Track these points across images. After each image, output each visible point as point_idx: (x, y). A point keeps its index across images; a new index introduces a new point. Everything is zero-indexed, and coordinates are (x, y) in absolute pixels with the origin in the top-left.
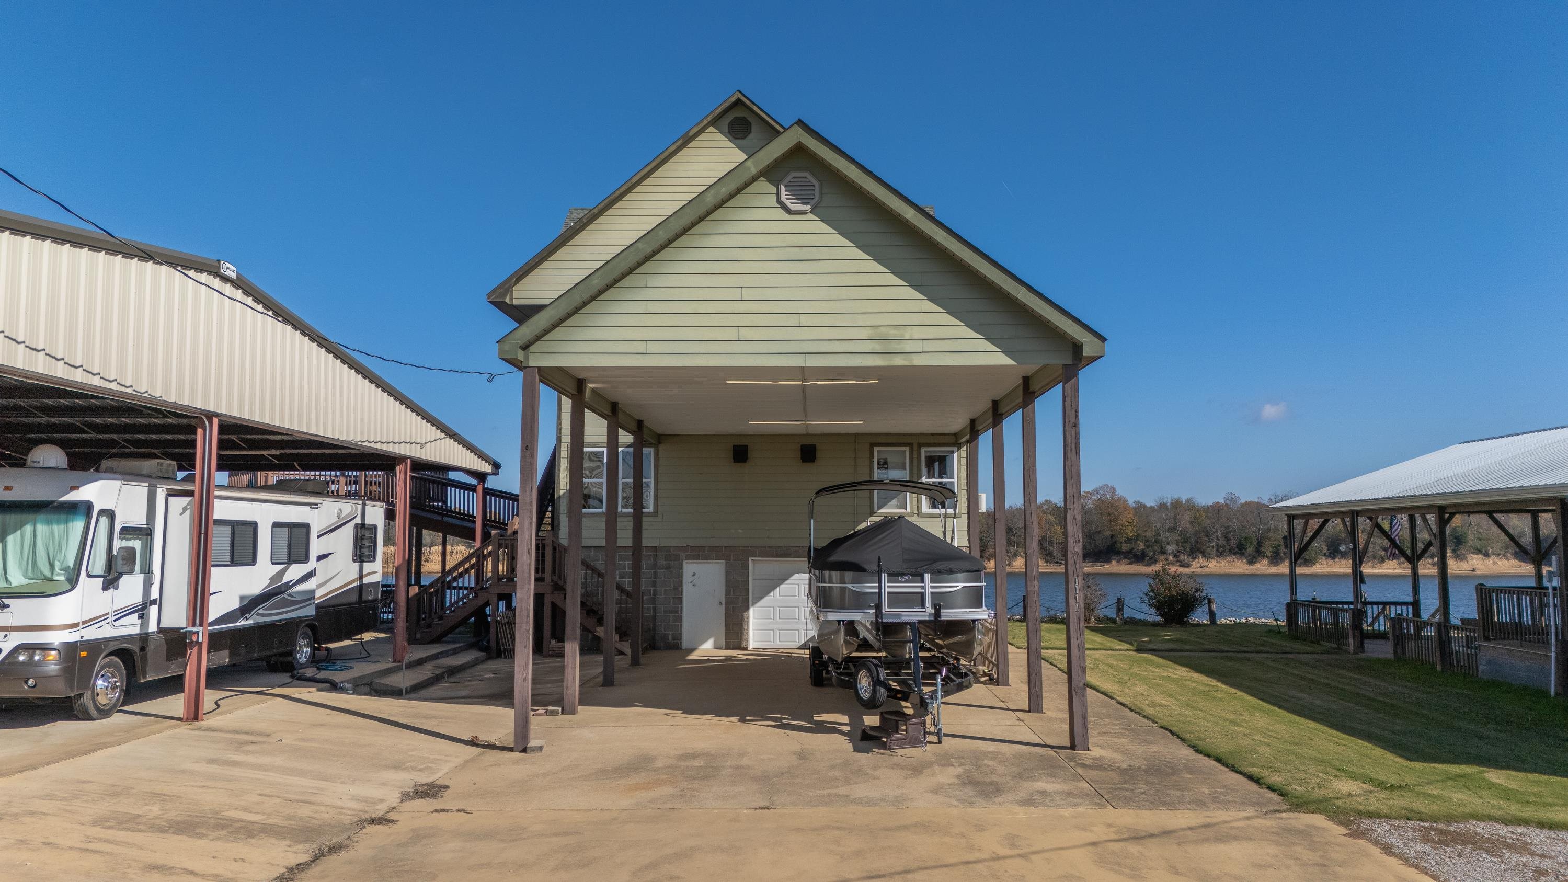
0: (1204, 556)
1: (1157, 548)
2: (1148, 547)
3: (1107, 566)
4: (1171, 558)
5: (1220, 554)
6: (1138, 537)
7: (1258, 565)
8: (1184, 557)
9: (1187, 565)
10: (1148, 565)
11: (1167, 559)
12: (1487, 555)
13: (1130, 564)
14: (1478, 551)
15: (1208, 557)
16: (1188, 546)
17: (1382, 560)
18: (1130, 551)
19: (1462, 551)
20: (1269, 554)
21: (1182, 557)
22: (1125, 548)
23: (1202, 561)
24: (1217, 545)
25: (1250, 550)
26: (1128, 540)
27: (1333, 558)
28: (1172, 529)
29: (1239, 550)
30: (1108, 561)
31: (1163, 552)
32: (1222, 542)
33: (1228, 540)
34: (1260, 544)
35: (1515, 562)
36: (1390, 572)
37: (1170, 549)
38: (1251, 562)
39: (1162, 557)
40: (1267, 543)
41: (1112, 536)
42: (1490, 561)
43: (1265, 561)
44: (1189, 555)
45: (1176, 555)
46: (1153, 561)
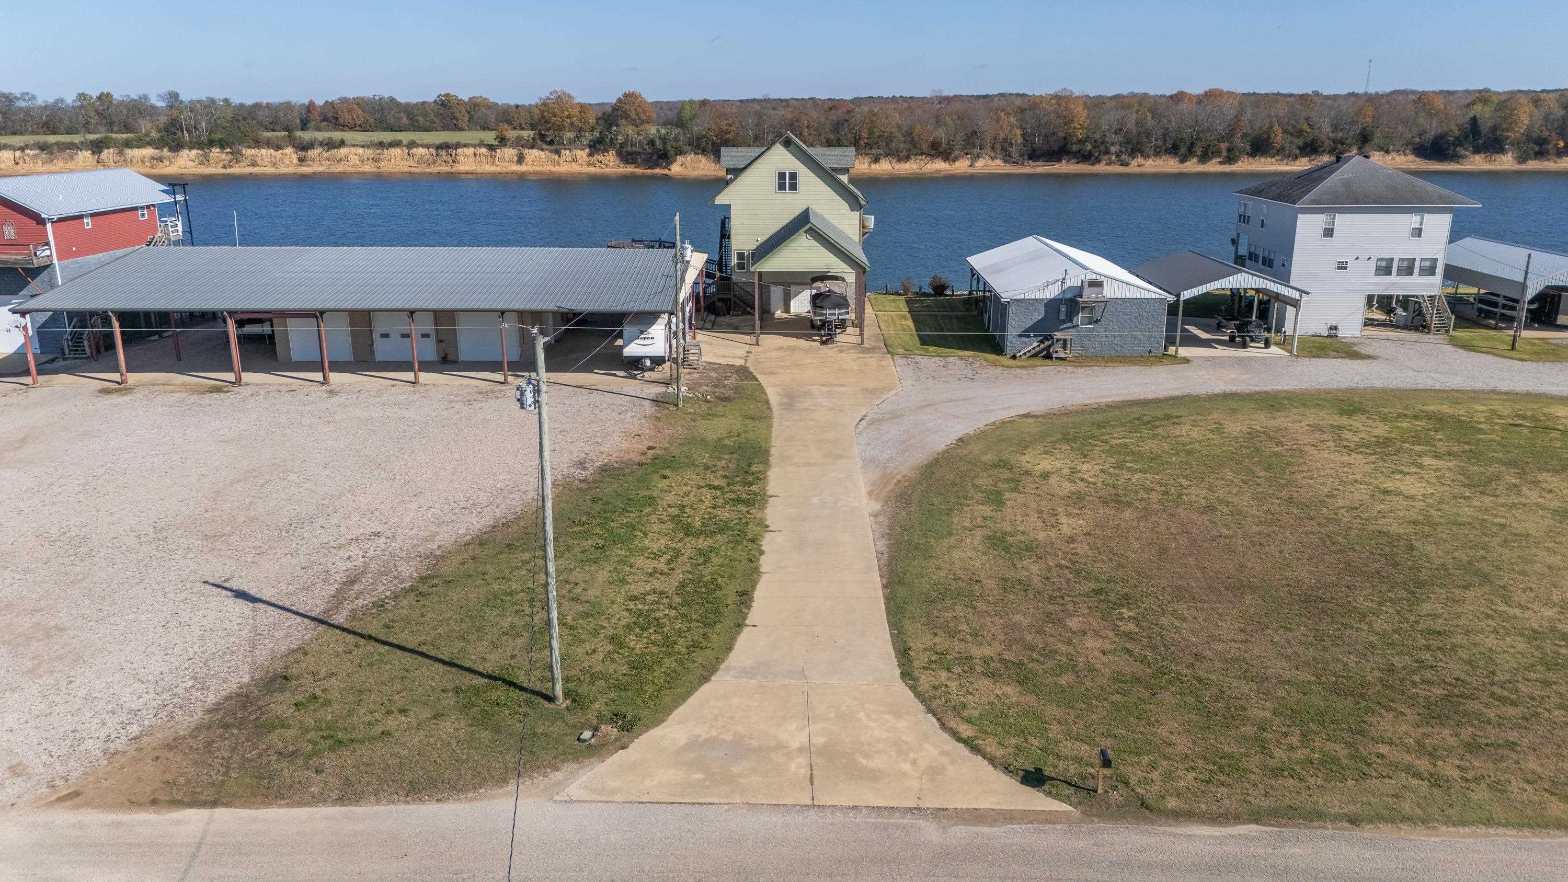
0: (1142, 155)
1: (1102, 148)
2: (1095, 147)
3: (1057, 166)
4: (1114, 158)
5: (1157, 154)
6: (1086, 139)
7: (1188, 163)
8: (1125, 157)
9: (1126, 164)
10: (1093, 164)
11: (1110, 159)
12: (1387, 152)
13: (1078, 163)
14: (1381, 149)
15: (1145, 156)
16: (1130, 146)
17: (1296, 158)
18: (1079, 152)
19: (1367, 148)
20: (1199, 153)
21: (1124, 157)
22: (1075, 148)
23: (1140, 160)
24: (1156, 146)
25: (1183, 150)
26: (1077, 141)
27: (1254, 157)
28: (1118, 131)
29: (1173, 150)
30: (1059, 160)
31: (1107, 152)
32: (1160, 143)
33: (1165, 140)
34: (1192, 144)
35: (1411, 158)
37: (1113, 149)
38: (1182, 161)
39: (1105, 157)
40: (1199, 144)
41: (1065, 138)
42: (1389, 158)
43: (1195, 160)
44: (1130, 155)
45: (1118, 156)
46: (1098, 161)
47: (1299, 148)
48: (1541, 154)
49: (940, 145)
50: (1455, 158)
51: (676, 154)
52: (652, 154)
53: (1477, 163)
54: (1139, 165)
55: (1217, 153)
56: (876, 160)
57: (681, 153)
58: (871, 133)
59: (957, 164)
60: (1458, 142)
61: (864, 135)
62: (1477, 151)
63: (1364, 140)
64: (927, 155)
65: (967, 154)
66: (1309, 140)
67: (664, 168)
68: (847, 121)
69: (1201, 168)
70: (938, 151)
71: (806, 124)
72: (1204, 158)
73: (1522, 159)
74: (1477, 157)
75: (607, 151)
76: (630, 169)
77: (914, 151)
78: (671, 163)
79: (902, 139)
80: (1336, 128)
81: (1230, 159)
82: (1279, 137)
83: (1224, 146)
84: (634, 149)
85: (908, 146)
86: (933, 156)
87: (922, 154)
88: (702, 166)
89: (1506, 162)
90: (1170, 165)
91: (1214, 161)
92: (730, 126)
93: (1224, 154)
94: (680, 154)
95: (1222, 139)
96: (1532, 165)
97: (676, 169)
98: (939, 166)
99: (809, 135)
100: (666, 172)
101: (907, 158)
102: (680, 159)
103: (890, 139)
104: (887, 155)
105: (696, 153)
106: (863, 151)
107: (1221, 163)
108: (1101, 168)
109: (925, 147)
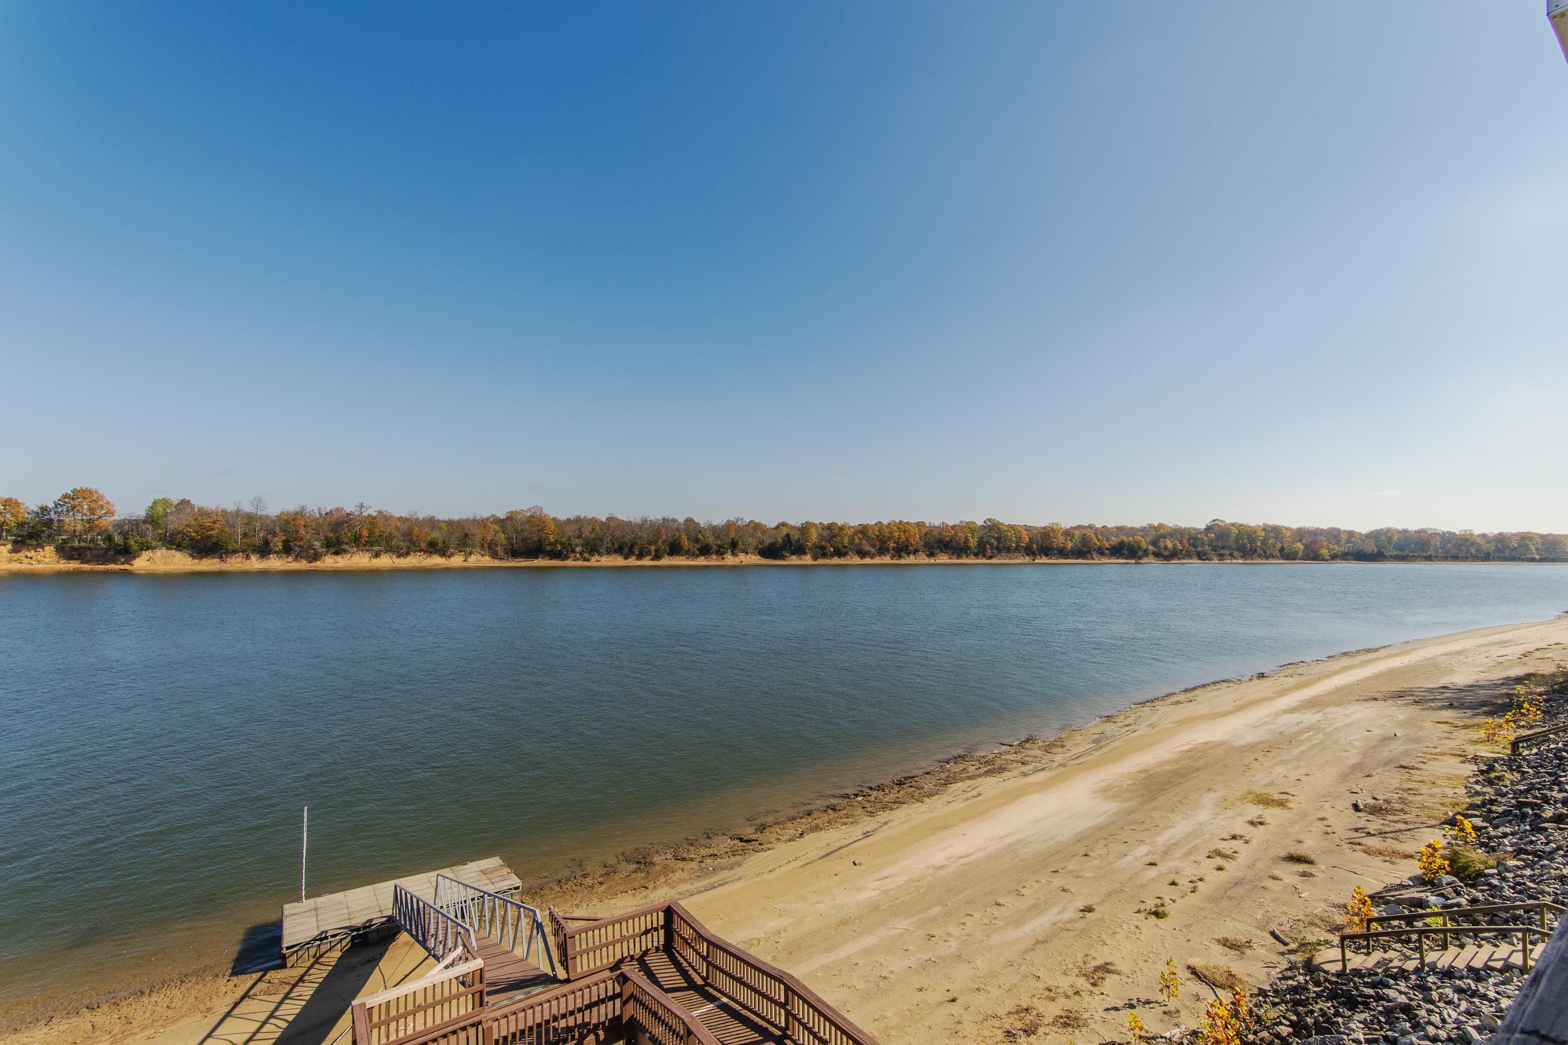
0: (599, 554)
1: (569, 549)
2: (563, 548)
3: (536, 561)
4: (578, 555)
5: (609, 552)
6: (557, 541)
7: (630, 559)
8: (586, 555)
9: (588, 560)
10: (563, 560)
11: (575, 556)
12: (747, 553)
13: (551, 559)
14: (744, 552)
15: (600, 554)
16: (589, 547)
17: (697, 556)
18: (551, 551)
19: (736, 551)
20: (637, 553)
22: (548, 548)
23: (597, 557)
24: (607, 547)
25: (626, 550)
26: (550, 544)
27: (672, 555)
28: (579, 537)
29: (619, 551)
30: (537, 557)
31: (573, 551)
32: (610, 545)
33: (613, 544)
34: (632, 547)
35: (759, 557)
36: (701, 563)
37: (578, 549)
38: (626, 558)
39: (572, 555)
40: (637, 546)
41: (540, 541)
42: (748, 557)
43: (634, 557)
44: (589, 553)
45: (581, 554)
46: (567, 558)
47: (699, 550)
48: (824, 555)
49: (437, 544)
50: (782, 557)
51: (142, 549)
52: (107, 550)
53: (794, 560)
54: (595, 561)
55: (649, 553)
56: (377, 555)
57: (147, 547)
58: (371, 533)
59: (452, 559)
60: (783, 548)
61: (365, 533)
62: (793, 553)
63: (734, 547)
64: (425, 552)
65: (461, 552)
66: (703, 545)
67: (123, 563)
68: (346, 522)
69: (639, 563)
70: (433, 548)
71: (303, 523)
72: (640, 556)
73: (815, 558)
74: (794, 557)
75: (43, 548)
76: (74, 565)
77: (413, 548)
78: (135, 558)
79: (402, 539)
80: (718, 538)
81: (657, 557)
82: (686, 543)
83: (653, 548)
84: (83, 544)
85: (408, 544)
86: (431, 553)
87: (421, 551)
88: (175, 560)
89: (807, 560)
90: (618, 561)
91: (647, 558)
92: (214, 522)
93: (653, 553)
94: (148, 549)
95: (650, 543)
96: (820, 561)
97: (141, 564)
98: (436, 561)
99: (306, 533)
100: (126, 567)
101: (407, 554)
102: (146, 554)
103: (390, 537)
104: (387, 551)
105: (168, 549)
106: (364, 548)
107: (652, 560)
108: (569, 563)
109: (423, 545)
